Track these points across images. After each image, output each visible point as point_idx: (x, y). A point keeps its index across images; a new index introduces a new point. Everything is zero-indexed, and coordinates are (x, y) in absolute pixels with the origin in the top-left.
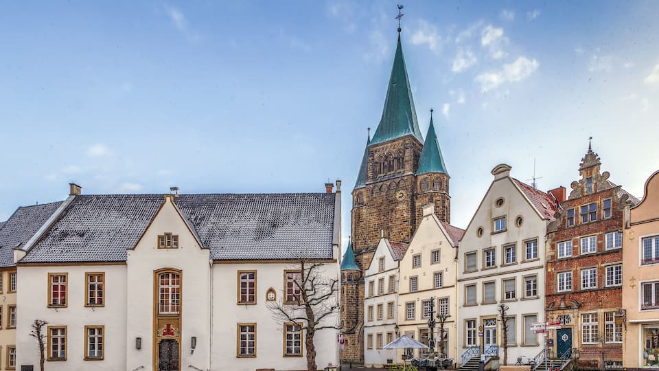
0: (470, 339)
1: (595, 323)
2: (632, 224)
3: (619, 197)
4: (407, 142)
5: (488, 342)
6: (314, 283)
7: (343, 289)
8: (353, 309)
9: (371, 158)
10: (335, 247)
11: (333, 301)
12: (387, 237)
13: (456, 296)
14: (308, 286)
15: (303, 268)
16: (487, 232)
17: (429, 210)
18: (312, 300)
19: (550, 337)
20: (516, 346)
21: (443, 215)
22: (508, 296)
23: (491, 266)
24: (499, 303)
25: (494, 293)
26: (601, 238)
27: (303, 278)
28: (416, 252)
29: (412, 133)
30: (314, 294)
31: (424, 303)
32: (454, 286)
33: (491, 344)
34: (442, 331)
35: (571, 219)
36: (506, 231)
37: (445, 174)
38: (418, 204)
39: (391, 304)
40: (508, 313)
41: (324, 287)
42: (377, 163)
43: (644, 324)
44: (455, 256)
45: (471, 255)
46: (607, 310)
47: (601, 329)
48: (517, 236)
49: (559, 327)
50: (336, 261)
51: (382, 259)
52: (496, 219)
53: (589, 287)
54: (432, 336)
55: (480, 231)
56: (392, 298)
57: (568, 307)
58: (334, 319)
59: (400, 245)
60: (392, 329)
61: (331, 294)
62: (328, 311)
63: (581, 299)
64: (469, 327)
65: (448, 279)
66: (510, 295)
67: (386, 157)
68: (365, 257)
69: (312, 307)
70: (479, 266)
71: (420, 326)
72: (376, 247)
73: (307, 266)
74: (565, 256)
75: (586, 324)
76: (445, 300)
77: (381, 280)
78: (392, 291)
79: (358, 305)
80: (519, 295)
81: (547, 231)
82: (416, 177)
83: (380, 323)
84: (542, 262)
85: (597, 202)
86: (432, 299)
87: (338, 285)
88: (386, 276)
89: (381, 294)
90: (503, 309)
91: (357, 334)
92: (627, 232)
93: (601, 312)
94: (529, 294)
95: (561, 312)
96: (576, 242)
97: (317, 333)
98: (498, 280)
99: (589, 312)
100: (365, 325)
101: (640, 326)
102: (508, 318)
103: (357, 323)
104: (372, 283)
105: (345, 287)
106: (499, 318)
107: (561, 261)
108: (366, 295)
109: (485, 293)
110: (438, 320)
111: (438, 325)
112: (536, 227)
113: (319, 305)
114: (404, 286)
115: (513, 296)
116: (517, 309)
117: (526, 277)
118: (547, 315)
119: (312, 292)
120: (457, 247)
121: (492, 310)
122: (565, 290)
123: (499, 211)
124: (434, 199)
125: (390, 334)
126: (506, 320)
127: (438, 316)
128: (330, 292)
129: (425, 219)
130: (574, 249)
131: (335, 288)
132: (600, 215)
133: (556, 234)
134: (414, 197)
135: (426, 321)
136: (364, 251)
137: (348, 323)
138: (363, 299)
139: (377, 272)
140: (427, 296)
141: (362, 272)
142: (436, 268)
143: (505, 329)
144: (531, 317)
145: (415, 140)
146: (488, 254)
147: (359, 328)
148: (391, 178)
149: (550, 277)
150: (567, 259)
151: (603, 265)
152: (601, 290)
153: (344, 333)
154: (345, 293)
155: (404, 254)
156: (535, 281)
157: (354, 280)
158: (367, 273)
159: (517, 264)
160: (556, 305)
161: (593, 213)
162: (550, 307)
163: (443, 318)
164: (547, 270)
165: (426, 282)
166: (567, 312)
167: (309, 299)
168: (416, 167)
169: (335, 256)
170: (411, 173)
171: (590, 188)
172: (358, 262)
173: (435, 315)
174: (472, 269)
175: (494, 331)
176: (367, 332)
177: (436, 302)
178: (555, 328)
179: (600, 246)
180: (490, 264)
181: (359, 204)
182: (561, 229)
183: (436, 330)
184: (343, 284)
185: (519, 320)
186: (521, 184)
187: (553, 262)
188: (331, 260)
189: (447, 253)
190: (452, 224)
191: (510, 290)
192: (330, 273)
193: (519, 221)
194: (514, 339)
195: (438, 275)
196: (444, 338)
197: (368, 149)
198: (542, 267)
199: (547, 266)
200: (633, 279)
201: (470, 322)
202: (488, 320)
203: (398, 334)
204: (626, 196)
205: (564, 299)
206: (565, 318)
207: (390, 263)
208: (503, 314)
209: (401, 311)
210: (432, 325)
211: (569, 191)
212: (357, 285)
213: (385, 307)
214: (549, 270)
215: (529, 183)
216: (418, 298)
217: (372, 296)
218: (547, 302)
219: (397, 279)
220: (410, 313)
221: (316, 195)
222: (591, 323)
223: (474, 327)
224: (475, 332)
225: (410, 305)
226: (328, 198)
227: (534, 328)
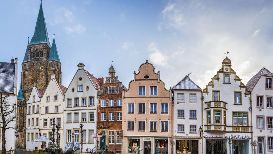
0: (69, 139)
1: (113, 135)
2: (125, 98)
3: (121, 86)
4: (44, 46)
6: (6, 104)
7: (18, 108)
8: (21, 119)
9: (30, 50)
10: (15, 88)
11: (13, 114)
12: (36, 86)
13: (64, 117)
14: (3, 106)
15: (1, 97)
16: (76, 90)
17: (53, 77)
18: (5, 113)
19: (98, 140)
20: (86, 143)
21: (59, 80)
22: (83, 120)
23: (77, 106)
24: (80, 123)
25: (78, 118)
26: (115, 101)
27: (1, 102)
28: (48, 95)
29: (46, 42)
30: (6, 110)
31: (51, 119)
32: (63, 113)
33: (77, 142)
34: (58, 134)
35: (106, 91)
36: (83, 91)
37: (59, 62)
38: (48, 73)
39: (37, 118)
40: (83, 128)
41: (10, 107)
42: (32, 52)
43: (128, 137)
44: (63, 99)
45: (70, 99)
46: (117, 130)
47: (115, 138)
48: (87, 94)
49: (101, 136)
50: (15, 95)
51: (34, 96)
52: (79, 86)
53: (112, 120)
54: (54, 136)
55: (73, 90)
56: (37, 115)
57: (105, 128)
58: (13, 124)
59: (42, 91)
60: (37, 131)
61: (13, 111)
62: (11, 119)
63: (109, 124)
64: (69, 133)
65: (61, 110)
66: (84, 120)
67: (36, 51)
68: (27, 94)
69: (5, 116)
70: (73, 105)
71: (49, 131)
72: (31, 90)
73: (3, 96)
74: (104, 106)
75: (110, 135)
76: (59, 119)
77: (34, 106)
78: (38, 112)
79: (24, 117)
80: (87, 120)
81: (98, 94)
82: (48, 61)
83: (33, 127)
84: (96, 107)
85: (114, 86)
86: (54, 118)
87: (16, 107)
88: (36, 104)
89: (34, 113)
90: (81, 126)
91: (23, 132)
92: (123, 100)
93: (115, 130)
94: (91, 120)
95: (102, 129)
96: (107, 101)
97: (7, 130)
98: (80, 112)
99: (111, 130)
100: (27, 128)
101: (127, 137)
102: (83, 130)
103: (23, 127)
104: (30, 107)
105: (19, 108)
106: (80, 130)
107: (102, 108)
108: (27, 113)
109: (75, 118)
110: (56, 129)
111: (56, 131)
112: (94, 92)
113: (8, 116)
114: (43, 110)
115: (85, 121)
116: (87, 126)
117: (90, 113)
118: (97, 130)
119: (5, 109)
120: (64, 95)
121: (77, 126)
122: (104, 120)
123: (80, 83)
124: (55, 72)
125: (37, 134)
126: (83, 131)
127: (56, 127)
128: (12, 110)
129: (51, 80)
130: (107, 104)
131: (14, 108)
132: (115, 92)
133: (102, 96)
134: (47, 70)
135: (52, 129)
136: (26, 91)
137: (20, 126)
138: (26, 115)
139: (32, 102)
140: (52, 116)
141: (26, 102)
142: (56, 103)
143: (82, 135)
144: (91, 130)
145: (48, 45)
146: (76, 100)
147: (24, 129)
148: (38, 60)
149: (98, 114)
150: (104, 108)
151: (116, 112)
152: (115, 122)
153: (18, 131)
154: (19, 111)
155: (43, 95)
156: (93, 115)
157: (22, 105)
158: (28, 102)
159: (86, 106)
160: (101, 126)
161: (113, 91)
162: (98, 127)
163: (59, 127)
164: (97, 111)
165: (52, 110)
166: (104, 129)
167: (4, 112)
168: (48, 57)
169: (15, 93)
170: (46, 59)
172: (24, 96)
173: (55, 126)
174: (70, 106)
175: (78, 136)
176: (27, 131)
177: (56, 119)
178: (100, 136)
179: (115, 104)
180: (77, 105)
181: (25, 69)
182: (102, 95)
183: (55, 133)
184: (18, 106)
185: (87, 131)
186: (88, 73)
187: (100, 108)
188: (13, 94)
189: (60, 97)
190: (62, 85)
191: (84, 117)
192: (12, 101)
193: (88, 88)
194: (85, 140)
195: (57, 107)
196: (59, 137)
197: (28, 46)
198: (95, 109)
199: (97, 109)
200: (125, 119)
201: (69, 131)
202: (76, 131)
203: (40, 134)
204: (123, 86)
205: (103, 124)
206: (103, 132)
207: (37, 99)
208: (81, 128)
209: (41, 122)
210: (54, 130)
212: (24, 107)
213: (35, 120)
214: (98, 111)
216: (49, 117)
217: (30, 114)
218: (97, 124)
219: (40, 106)
220: (45, 125)
221: (8, 64)
222: (112, 135)
223: (71, 133)
224: (70, 136)
225: (45, 120)
226: (12, 65)
227: (93, 136)
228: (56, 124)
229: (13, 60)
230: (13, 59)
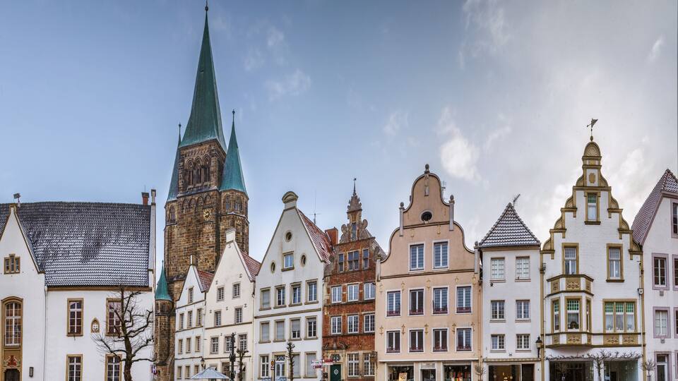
0: (263, 372)
1: (357, 362)
2: (382, 278)
3: (374, 248)
4: (213, 148)
5: (278, 374)
6: (132, 314)
7: (157, 320)
8: (165, 341)
9: (182, 164)
10: (150, 273)
11: (148, 333)
12: (195, 264)
13: (253, 332)
14: (127, 317)
15: (123, 296)
16: (278, 268)
17: (231, 236)
18: (131, 331)
19: (326, 371)
20: (300, 378)
21: (243, 243)
22: (294, 336)
23: (282, 305)
24: (287, 342)
25: (284, 331)
26: (361, 287)
27: (123, 308)
28: (220, 285)
29: (217, 137)
30: (132, 326)
31: (227, 338)
32: (251, 323)
33: (281, 376)
34: (241, 364)
35: (341, 264)
36: (293, 269)
37: (244, 194)
38: (222, 227)
39: (198, 338)
40: (294, 350)
41: (141, 319)
42: (186, 170)
43: (388, 363)
44: (252, 292)
45: (265, 291)
46: (366, 352)
47: (360, 366)
48: (301, 275)
49: (332, 364)
50: (151, 290)
51: (191, 290)
52: (286, 255)
53: (353, 332)
54: (233, 369)
55: (273, 266)
56: (198, 332)
57: (339, 348)
58: (148, 352)
59: (207, 275)
60: (198, 362)
61: (146, 326)
62: (144, 343)
63: (348, 340)
64: (264, 361)
65: (247, 316)
66: (296, 334)
67: (195, 164)
68: (176, 285)
69: (130, 339)
70: (272, 305)
71: (222, 360)
72: (185, 276)
73: (127, 294)
74: (337, 302)
75: (351, 362)
76: (243, 336)
77: (190, 313)
78: (199, 325)
79: (169, 338)
80: (303, 335)
81: (325, 273)
82: (220, 194)
83: (189, 356)
84: (320, 306)
85: (359, 250)
86: (233, 335)
87: (152, 317)
88: (194, 308)
89: (190, 328)
90: (290, 347)
91: (168, 366)
92: (378, 284)
93: (361, 352)
94: (310, 335)
95: (333, 351)
96: (344, 289)
97: (134, 364)
98: (287, 318)
99: (353, 353)
100: (176, 357)
101: (386, 365)
102: (294, 355)
103: (168, 355)
104: (182, 315)
105: (159, 319)
106: (287, 355)
107: (334, 305)
108: (177, 329)
109: (277, 332)
110: (237, 355)
111: (238, 359)
112: (316, 269)
113: (137, 337)
114: (209, 320)
115: (299, 336)
116: (301, 347)
117: (308, 318)
118: (323, 354)
119: (130, 324)
120: (254, 282)
121: (282, 348)
122: (337, 333)
123: (288, 246)
124: (236, 222)
125: (197, 367)
126: (293, 356)
127: (238, 351)
128: (146, 324)
129: (227, 246)
130: (343, 295)
131: (150, 320)
132: (361, 264)
133: (333, 277)
134: (218, 217)
135: (228, 355)
136: (175, 279)
137: (161, 355)
138: (174, 332)
139: (187, 304)
140: (228, 331)
141: (173, 304)
142: (238, 302)
143: (292, 364)
144: (311, 354)
145: (220, 147)
146: (279, 292)
147: (170, 360)
148: (199, 192)
149: (326, 320)
150: (339, 305)
151: (363, 313)
152: (361, 335)
153: (157, 365)
154: (159, 326)
155: (210, 285)
156: (315, 323)
157: (167, 311)
158: (178, 304)
159: (301, 305)
160: (330, 345)
161: (356, 261)
162: (326, 347)
163: (242, 352)
164: (324, 313)
165: (228, 317)
166: (338, 352)
167: (128, 330)
168: (220, 181)
169: (151, 285)
170: (215, 187)
171: (354, 235)
172: (170, 293)
173: (235, 350)
174: (266, 307)
175: (283, 366)
176: (177, 364)
177: (236, 337)
178: (329, 364)
179: (361, 295)
180: (280, 303)
181: (171, 221)
182: (334, 274)
183: (235, 363)
184: (157, 315)
185: (303, 356)
186: (305, 218)
187: (330, 307)
188: (146, 288)
189: (246, 287)
190: (250, 255)
191: (296, 330)
192: (145, 303)
193: (304, 259)
194: (299, 373)
195: (238, 310)
196: (243, 371)
197: (179, 150)
198: (319, 310)
199: (324, 309)
200: (381, 328)
201: (264, 358)
202: (279, 357)
203: (204, 367)
204: (378, 248)
205: (336, 341)
206: (336, 357)
207: (198, 295)
208: (290, 352)
209: (206, 345)
210: (233, 358)
211: (340, 234)
212: (169, 317)
213: (193, 341)
214: (326, 314)
215: (311, 218)
216: (222, 333)
217: (182, 330)
218: (324, 342)
219: (203, 312)
220: (215, 348)
221: (134, 207)
222: (354, 362)
223: (267, 361)
224: (267, 366)
225: (215, 339)
226: (144, 211)
227: (314, 364)
228: (236, 347)
229: (145, 196)
230: (146, 192)
